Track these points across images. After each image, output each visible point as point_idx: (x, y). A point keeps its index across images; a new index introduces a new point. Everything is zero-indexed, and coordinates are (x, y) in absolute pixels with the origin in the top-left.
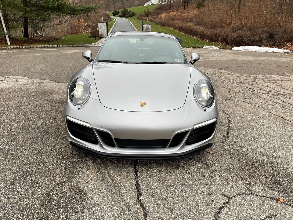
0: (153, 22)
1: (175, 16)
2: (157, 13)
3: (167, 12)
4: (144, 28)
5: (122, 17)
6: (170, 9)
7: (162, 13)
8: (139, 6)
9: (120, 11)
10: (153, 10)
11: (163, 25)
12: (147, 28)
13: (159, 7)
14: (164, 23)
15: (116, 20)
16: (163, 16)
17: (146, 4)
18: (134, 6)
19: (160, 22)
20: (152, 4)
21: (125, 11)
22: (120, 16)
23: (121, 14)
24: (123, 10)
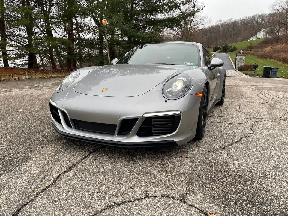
0: (254, 55)
1: (283, 48)
2: (262, 47)
3: (274, 46)
4: (237, 59)
5: (222, 52)
6: (278, 42)
7: (268, 46)
8: (242, 41)
9: (221, 47)
10: (258, 44)
11: (266, 58)
12: (241, 59)
13: (265, 41)
14: (266, 55)
15: (215, 55)
16: (268, 49)
17: (251, 39)
18: (237, 42)
19: (262, 55)
20: (257, 38)
21: (226, 46)
22: (220, 52)
23: (221, 49)
24: (224, 46)
